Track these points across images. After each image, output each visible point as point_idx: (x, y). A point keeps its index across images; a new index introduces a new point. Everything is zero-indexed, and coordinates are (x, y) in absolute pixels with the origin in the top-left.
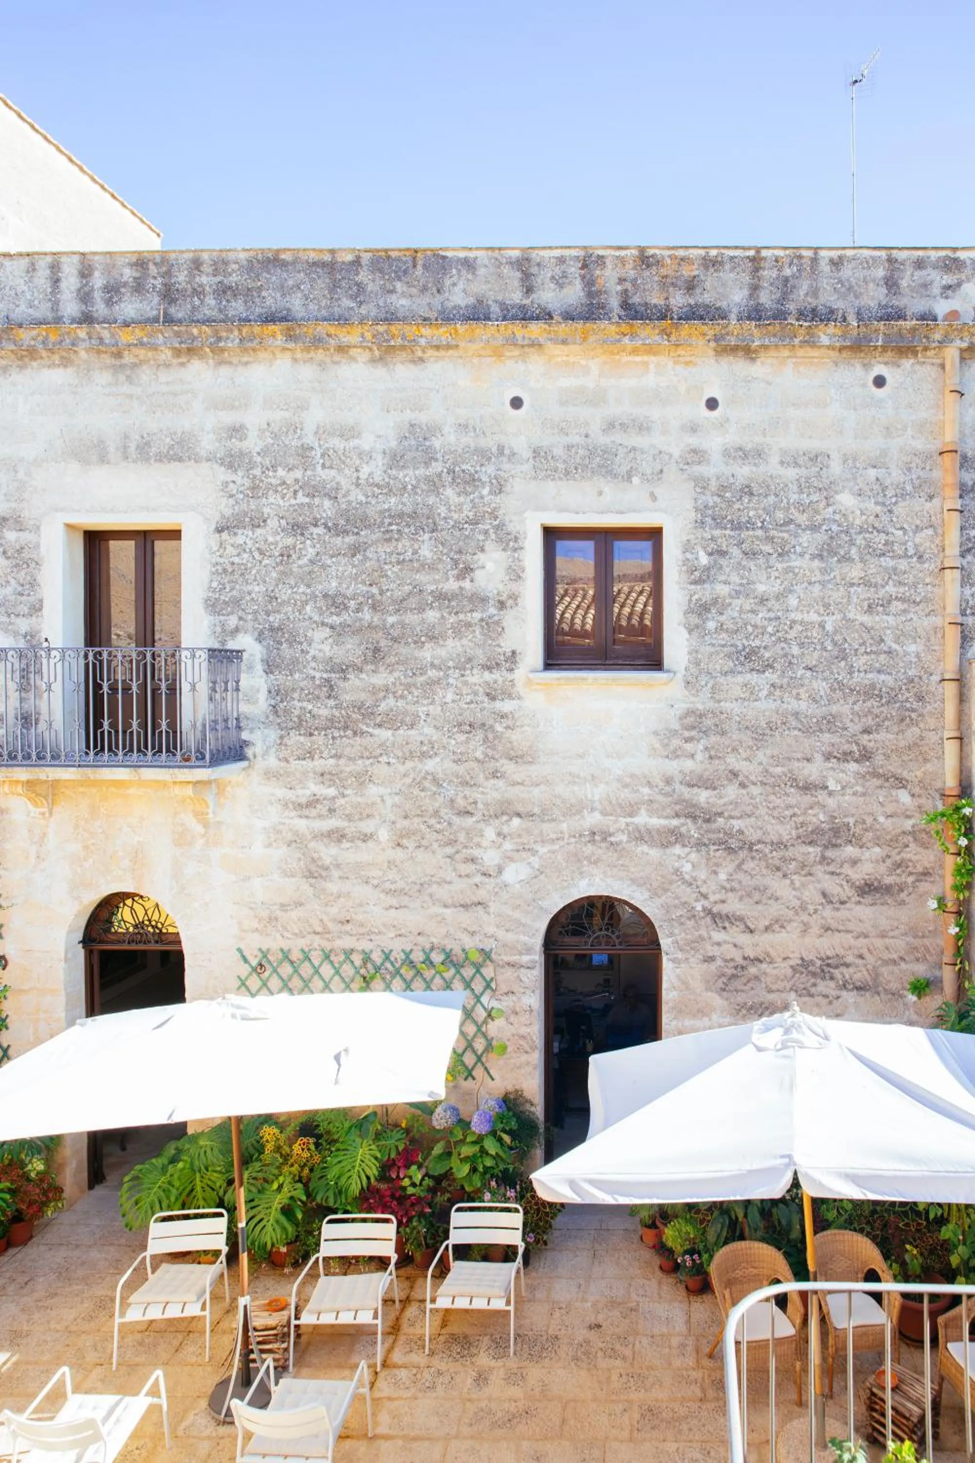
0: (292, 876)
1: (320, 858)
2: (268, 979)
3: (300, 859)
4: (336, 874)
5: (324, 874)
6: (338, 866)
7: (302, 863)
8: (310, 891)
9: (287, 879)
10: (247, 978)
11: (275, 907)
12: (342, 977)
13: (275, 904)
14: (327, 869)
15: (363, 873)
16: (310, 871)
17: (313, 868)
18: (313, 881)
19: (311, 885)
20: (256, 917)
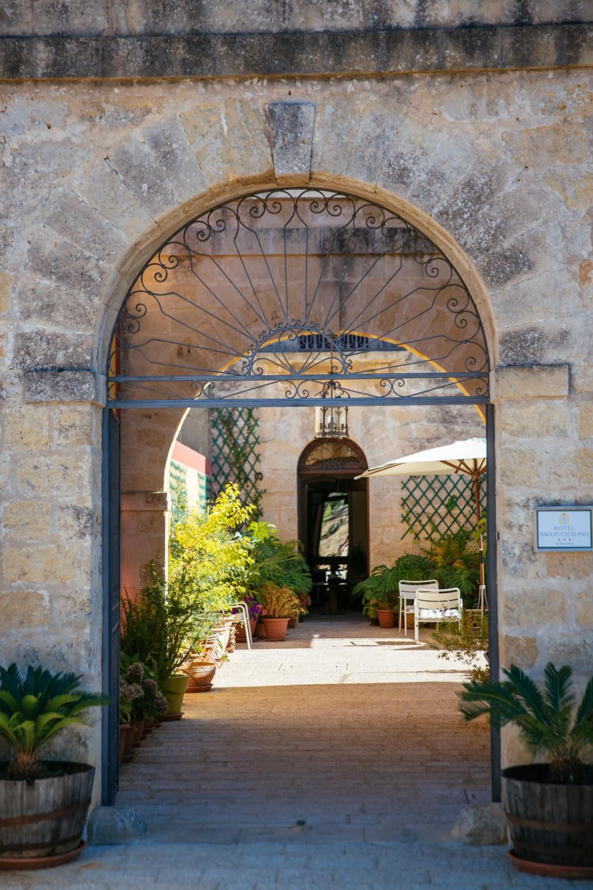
0: (434, 422)
1: (450, 411)
2: (419, 483)
3: (438, 412)
4: (460, 420)
5: (453, 420)
6: (461, 415)
7: (440, 414)
8: (445, 431)
9: (431, 424)
10: (407, 483)
11: (423, 441)
12: (464, 481)
13: (423, 439)
14: (454, 417)
15: (476, 420)
16: (444, 419)
17: (446, 417)
18: (445, 424)
19: (445, 427)
20: (412, 446)
